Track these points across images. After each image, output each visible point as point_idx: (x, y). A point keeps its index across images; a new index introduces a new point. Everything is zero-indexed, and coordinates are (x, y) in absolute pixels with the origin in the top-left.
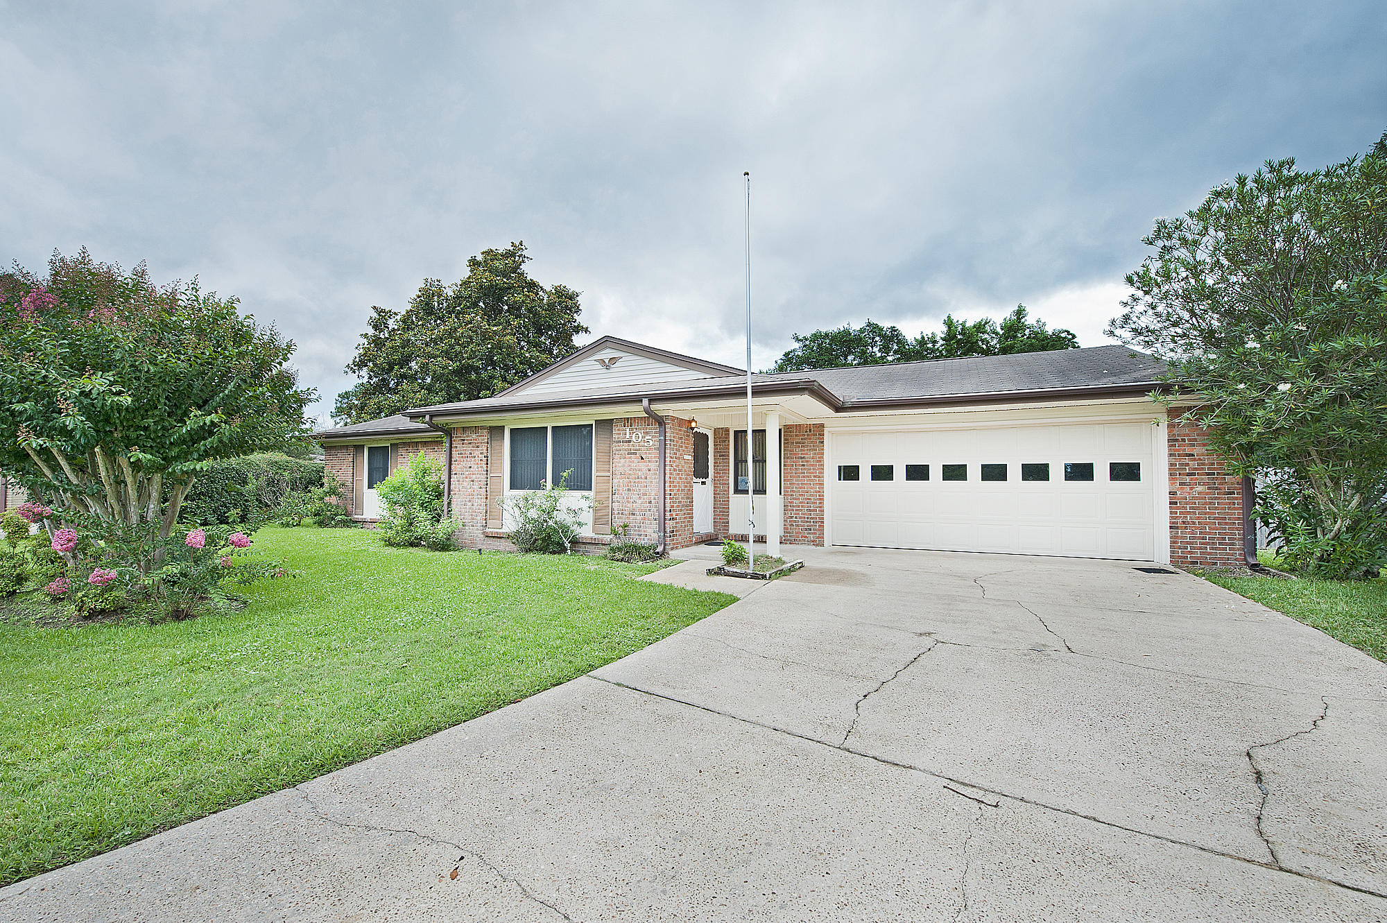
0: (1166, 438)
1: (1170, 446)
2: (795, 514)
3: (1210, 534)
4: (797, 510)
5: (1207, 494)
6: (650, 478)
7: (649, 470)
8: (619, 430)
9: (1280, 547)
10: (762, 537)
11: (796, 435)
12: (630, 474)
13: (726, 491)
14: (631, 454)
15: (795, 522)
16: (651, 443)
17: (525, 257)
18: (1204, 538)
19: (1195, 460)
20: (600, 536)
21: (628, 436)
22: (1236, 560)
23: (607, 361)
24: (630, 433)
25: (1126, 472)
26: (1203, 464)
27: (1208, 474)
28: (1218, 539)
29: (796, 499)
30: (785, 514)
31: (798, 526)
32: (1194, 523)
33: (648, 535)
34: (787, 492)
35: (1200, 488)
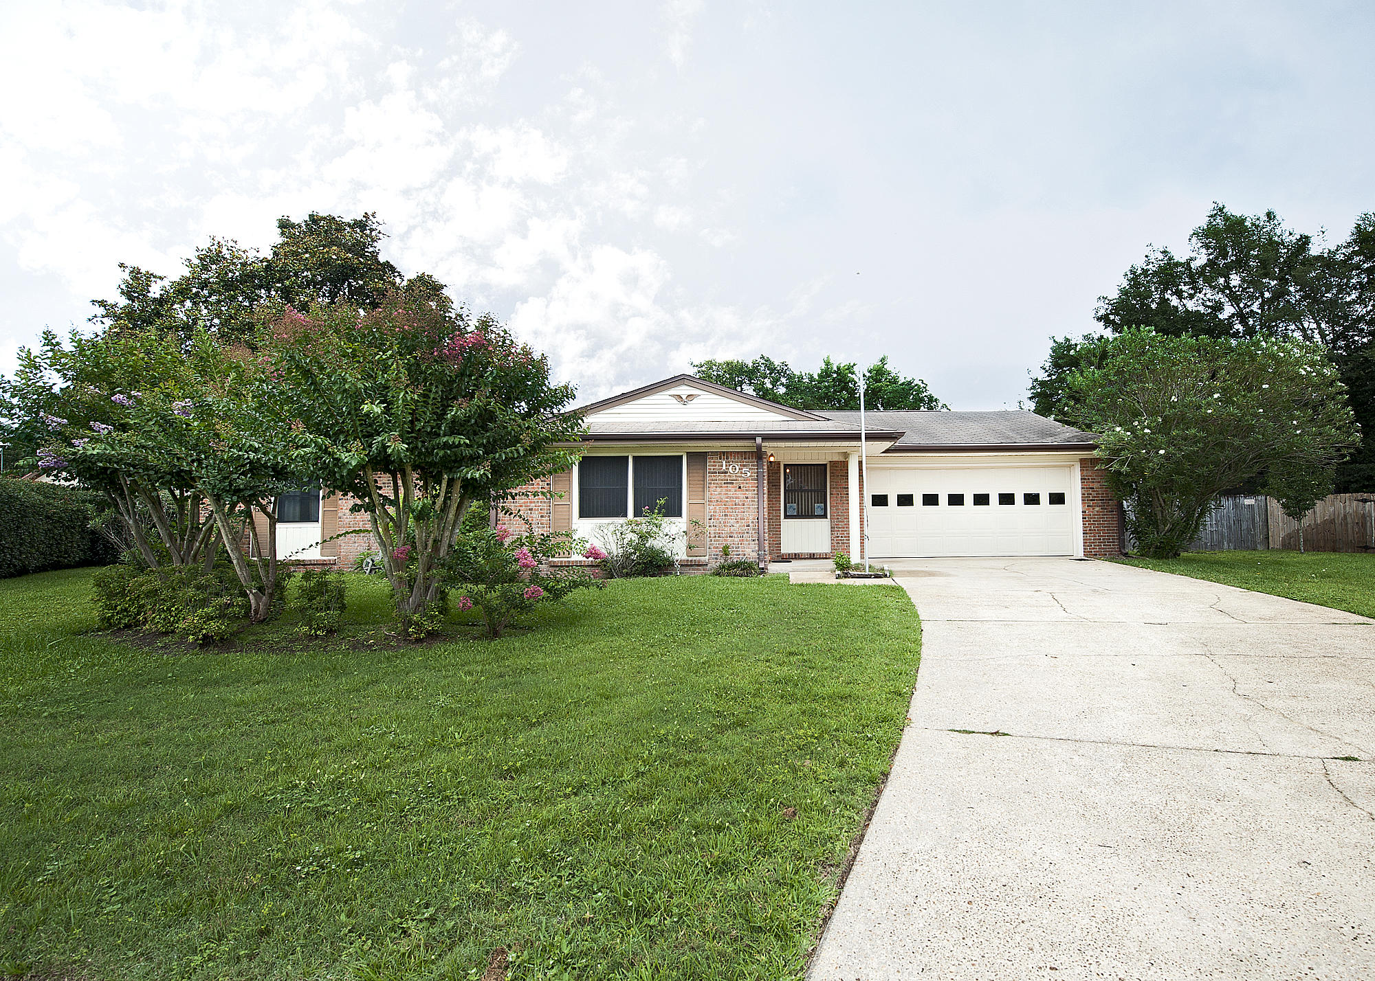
0: (1080, 477)
1: (1082, 483)
2: (841, 534)
3: (1103, 536)
4: (842, 531)
5: (1101, 512)
6: (748, 505)
7: (747, 498)
8: (714, 462)
9: (1134, 544)
10: (814, 554)
11: (841, 470)
12: (727, 502)
13: (777, 516)
14: (727, 483)
15: (841, 540)
16: (749, 474)
17: (379, 233)
18: (1100, 539)
19: (1094, 491)
20: (695, 558)
21: (724, 468)
22: (1116, 551)
23: (684, 397)
24: (726, 465)
25: (1057, 499)
26: (1099, 494)
27: (1101, 500)
28: (1107, 539)
29: (841, 522)
30: (832, 534)
31: (843, 543)
32: (1095, 530)
33: (748, 552)
34: (834, 516)
35: (1097, 509)
